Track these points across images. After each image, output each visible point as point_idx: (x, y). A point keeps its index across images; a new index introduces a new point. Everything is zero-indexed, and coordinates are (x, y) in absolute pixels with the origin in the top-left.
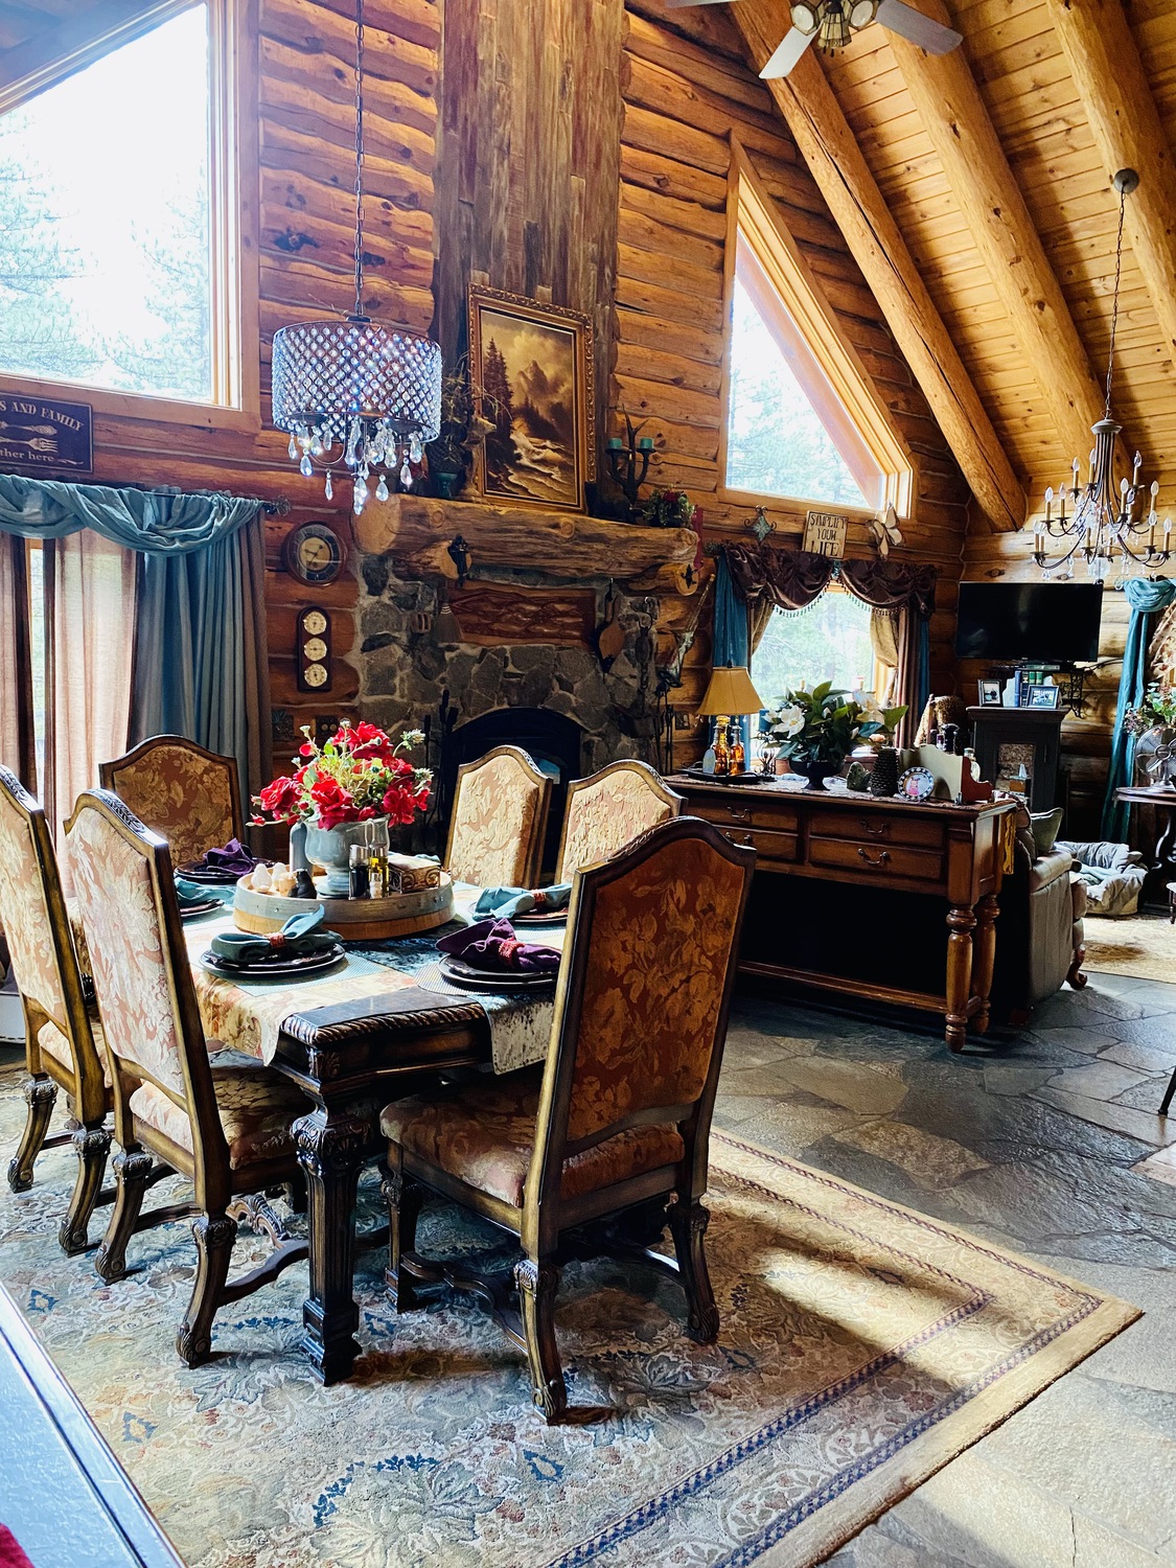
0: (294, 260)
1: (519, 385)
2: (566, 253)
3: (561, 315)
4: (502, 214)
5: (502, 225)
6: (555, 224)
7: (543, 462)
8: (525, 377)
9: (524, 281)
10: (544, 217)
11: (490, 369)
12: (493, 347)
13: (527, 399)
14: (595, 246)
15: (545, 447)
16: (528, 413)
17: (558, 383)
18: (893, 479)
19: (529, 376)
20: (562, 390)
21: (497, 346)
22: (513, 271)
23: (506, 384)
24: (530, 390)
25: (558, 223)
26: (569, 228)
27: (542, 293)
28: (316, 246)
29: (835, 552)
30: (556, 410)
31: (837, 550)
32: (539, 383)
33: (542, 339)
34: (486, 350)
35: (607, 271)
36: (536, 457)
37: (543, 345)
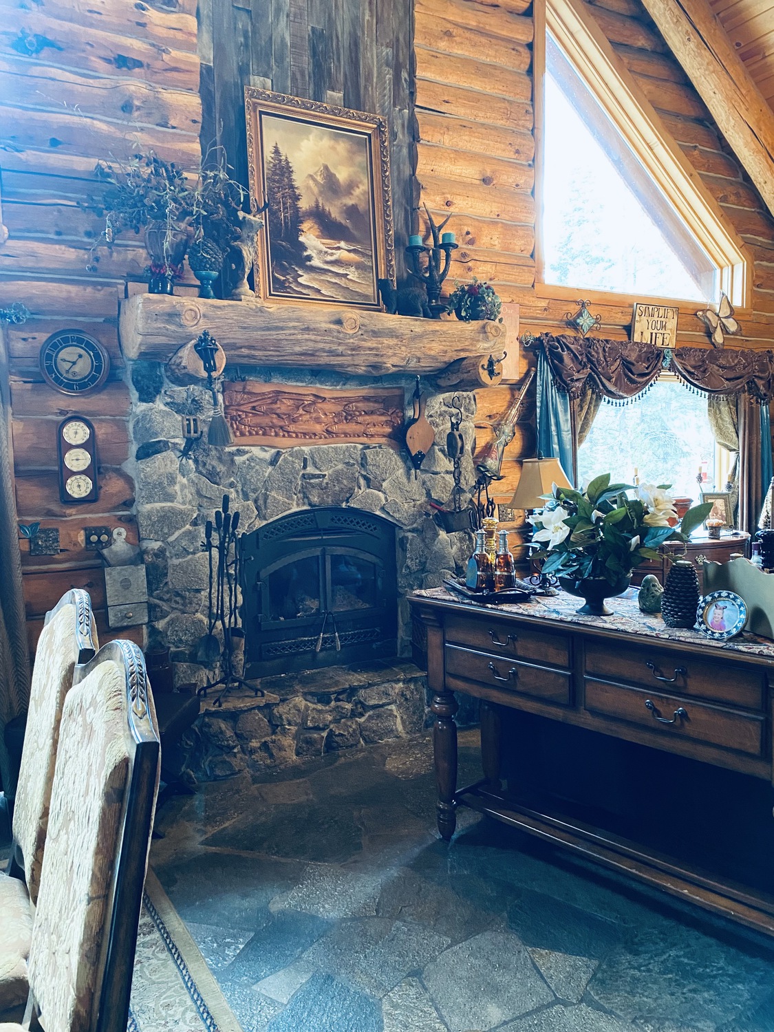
0: (36, 65)
1: (308, 188)
2: (357, 58)
3: (353, 117)
4: (283, 20)
5: (283, 31)
6: (343, 29)
7: (337, 262)
8: (315, 180)
9: (312, 86)
10: (331, 22)
11: (274, 173)
12: (277, 152)
13: (317, 201)
14: (389, 51)
15: (339, 248)
16: (319, 216)
17: (351, 186)
18: (727, 271)
19: (319, 179)
20: (357, 192)
21: (281, 150)
22: (298, 76)
23: (292, 187)
24: (321, 193)
25: (347, 28)
26: (359, 34)
27: (332, 98)
28: (60, 49)
29: (667, 341)
30: (352, 211)
31: (668, 339)
32: (331, 186)
33: (332, 143)
34: (268, 154)
35: (404, 75)
36: (329, 258)
37: (333, 148)
